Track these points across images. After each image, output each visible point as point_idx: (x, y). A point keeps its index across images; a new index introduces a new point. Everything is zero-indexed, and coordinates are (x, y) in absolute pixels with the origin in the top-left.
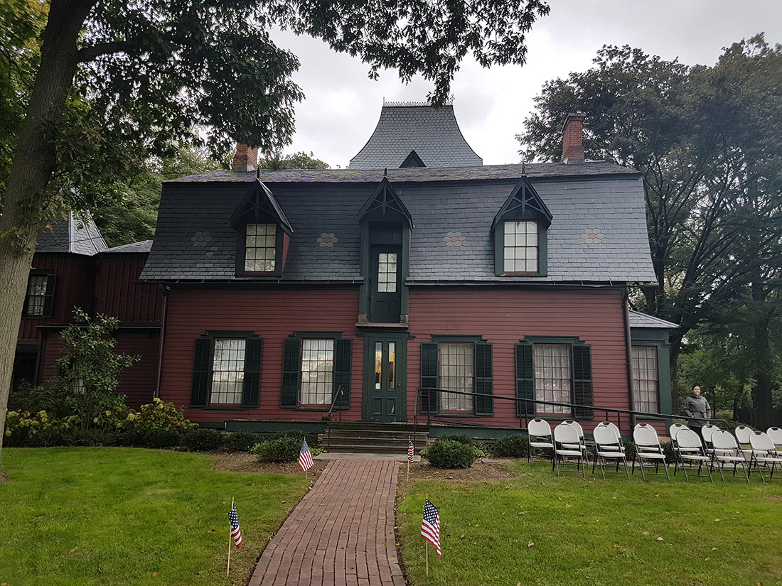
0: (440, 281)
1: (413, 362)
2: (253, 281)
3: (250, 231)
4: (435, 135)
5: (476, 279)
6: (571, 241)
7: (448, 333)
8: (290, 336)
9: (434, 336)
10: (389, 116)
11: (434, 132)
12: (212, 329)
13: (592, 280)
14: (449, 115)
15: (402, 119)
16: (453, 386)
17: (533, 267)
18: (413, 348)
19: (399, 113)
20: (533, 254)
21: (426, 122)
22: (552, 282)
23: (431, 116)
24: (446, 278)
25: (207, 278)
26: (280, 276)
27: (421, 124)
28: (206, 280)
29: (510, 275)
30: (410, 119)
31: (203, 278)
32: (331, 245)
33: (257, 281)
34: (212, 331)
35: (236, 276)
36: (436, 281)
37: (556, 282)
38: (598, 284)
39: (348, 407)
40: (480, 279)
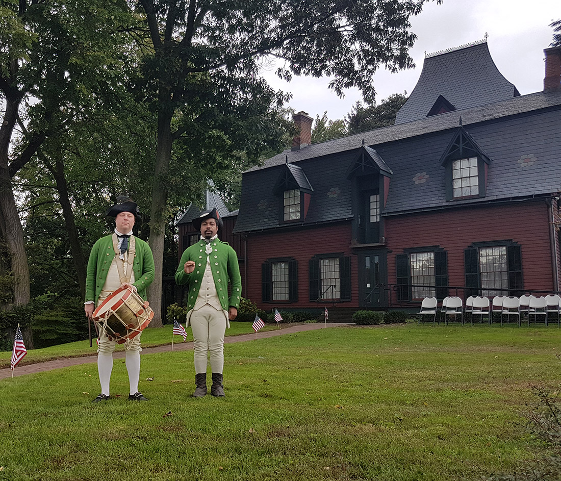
0: (405, 211)
1: (391, 268)
2: (288, 226)
3: (286, 195)
4: (471, 72)
5: (431, 206)
6: (509, 167)
7: (416, 246)
8: (312, 258)
9: (405, 249)
10: (431, 65)
11: (470, 70)
12: (271, 257)
13: (520, 196)
14: (484, 52)
15: (442, 65)
16: (421, 283)
17: (476, 192)
18: (391, 259)
19: (439, 61)
20: (475, 182)
21: (463, 62)
22: (489, 201)
23: (467, 56)
24: (410, 208)
25: (265, 228)
26: (303, 221)
27: (458, 66)
28: (264, 229)
29: (457, 199)
30: (448, 63)
31: (262, 228)
32: (335, 196)
33: (290, 226)
34: (271, 259)
35: (279, 224)
36: (403, 211)
37: (491, 201)
38: (524, 198)
39: (349, 300)
40: (434, 205)
